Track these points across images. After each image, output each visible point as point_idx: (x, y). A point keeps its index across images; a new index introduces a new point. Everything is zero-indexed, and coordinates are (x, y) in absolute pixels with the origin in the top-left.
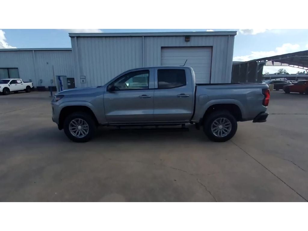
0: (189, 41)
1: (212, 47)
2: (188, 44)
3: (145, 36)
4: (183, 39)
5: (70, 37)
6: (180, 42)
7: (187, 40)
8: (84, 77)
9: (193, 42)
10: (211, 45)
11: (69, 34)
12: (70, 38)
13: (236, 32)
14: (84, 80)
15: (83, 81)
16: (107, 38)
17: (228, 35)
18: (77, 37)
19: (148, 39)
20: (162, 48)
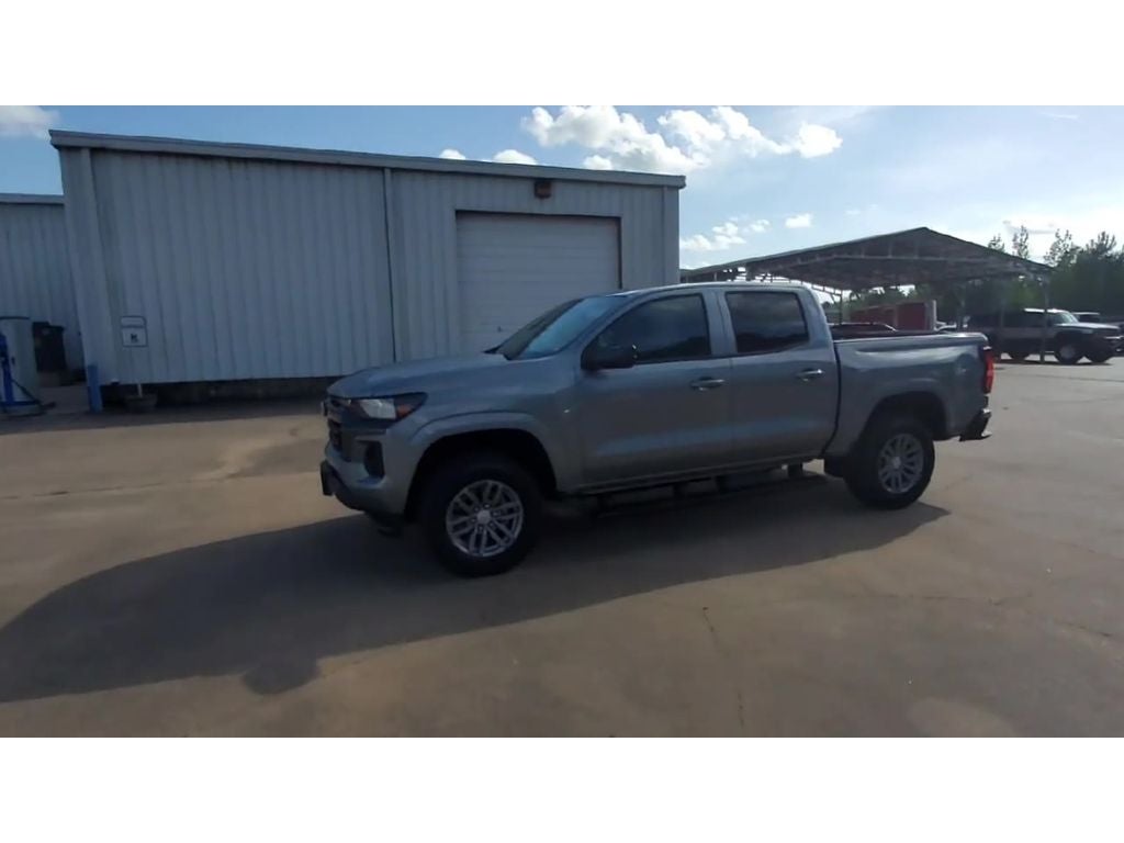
0: (548, 196)
1: (617, 220)
2: (546, 207)
3: (393, 170)
4: (526, 190)
5: (56, 146)
6: (520, 198)
7: (540, 191)
8: (139, 322)
9: (562, 201)
10: (614, 213)
11: (52, 133)
12: (56, 151)
13: (682, 178)
14: (140, 334)
15: (134, 337)
16: (235, 165)
17: (662, 187)
18: (94, 151)
19: (406, 181)
20: (460, 214)
